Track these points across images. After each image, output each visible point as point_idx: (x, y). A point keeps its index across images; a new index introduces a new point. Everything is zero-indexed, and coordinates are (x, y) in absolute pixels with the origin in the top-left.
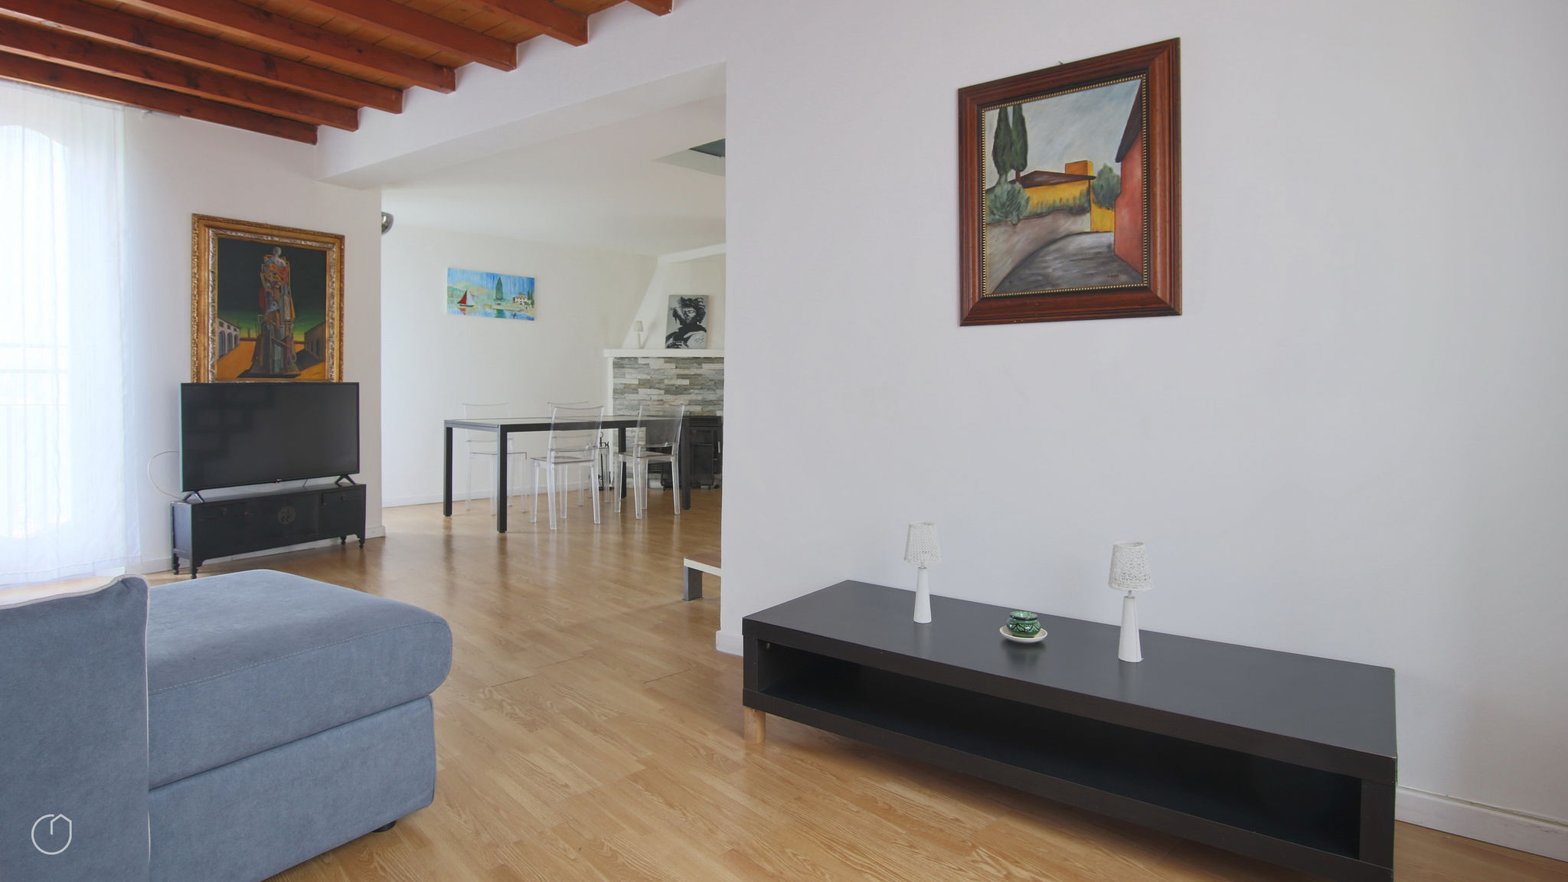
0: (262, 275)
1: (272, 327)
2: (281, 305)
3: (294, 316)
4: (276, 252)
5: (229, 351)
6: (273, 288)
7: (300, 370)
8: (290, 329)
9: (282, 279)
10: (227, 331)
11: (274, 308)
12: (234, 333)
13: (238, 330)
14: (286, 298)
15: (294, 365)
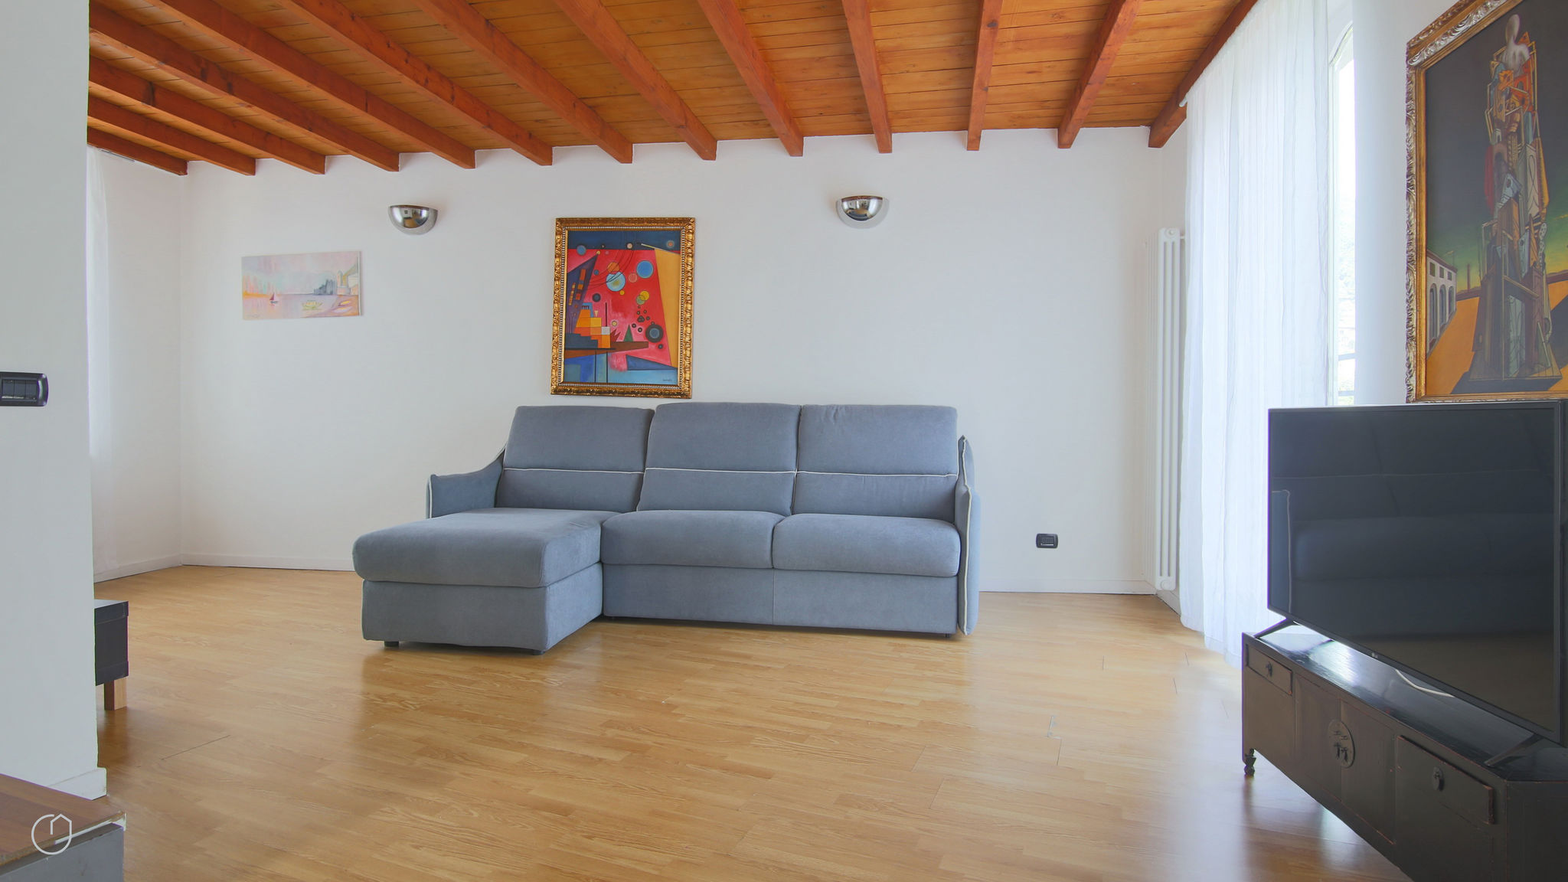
0: (1488, 119)
1: (1506, 251)
2: (1521, 180)
3: (1546, 201)
4: (1511, 28)
5: (1442, 329)
6: (1507, 135)
7: (1561, 365)
8: (1537, 240)
9: (1522, 102)
10: (1440, 282)
11: (1509, 192)
12: (1449, 284)
13: (1453, 274)
14: (1531, 152)
15: (1546, 349)
